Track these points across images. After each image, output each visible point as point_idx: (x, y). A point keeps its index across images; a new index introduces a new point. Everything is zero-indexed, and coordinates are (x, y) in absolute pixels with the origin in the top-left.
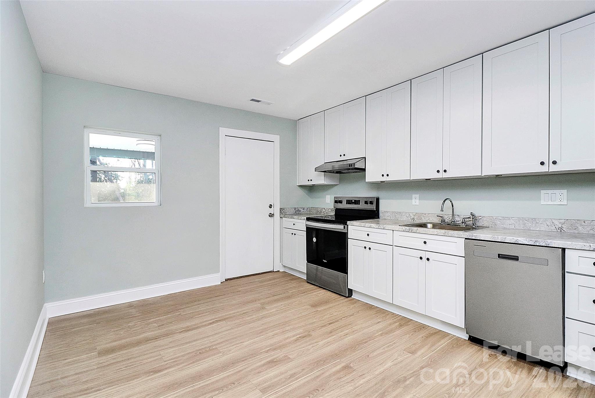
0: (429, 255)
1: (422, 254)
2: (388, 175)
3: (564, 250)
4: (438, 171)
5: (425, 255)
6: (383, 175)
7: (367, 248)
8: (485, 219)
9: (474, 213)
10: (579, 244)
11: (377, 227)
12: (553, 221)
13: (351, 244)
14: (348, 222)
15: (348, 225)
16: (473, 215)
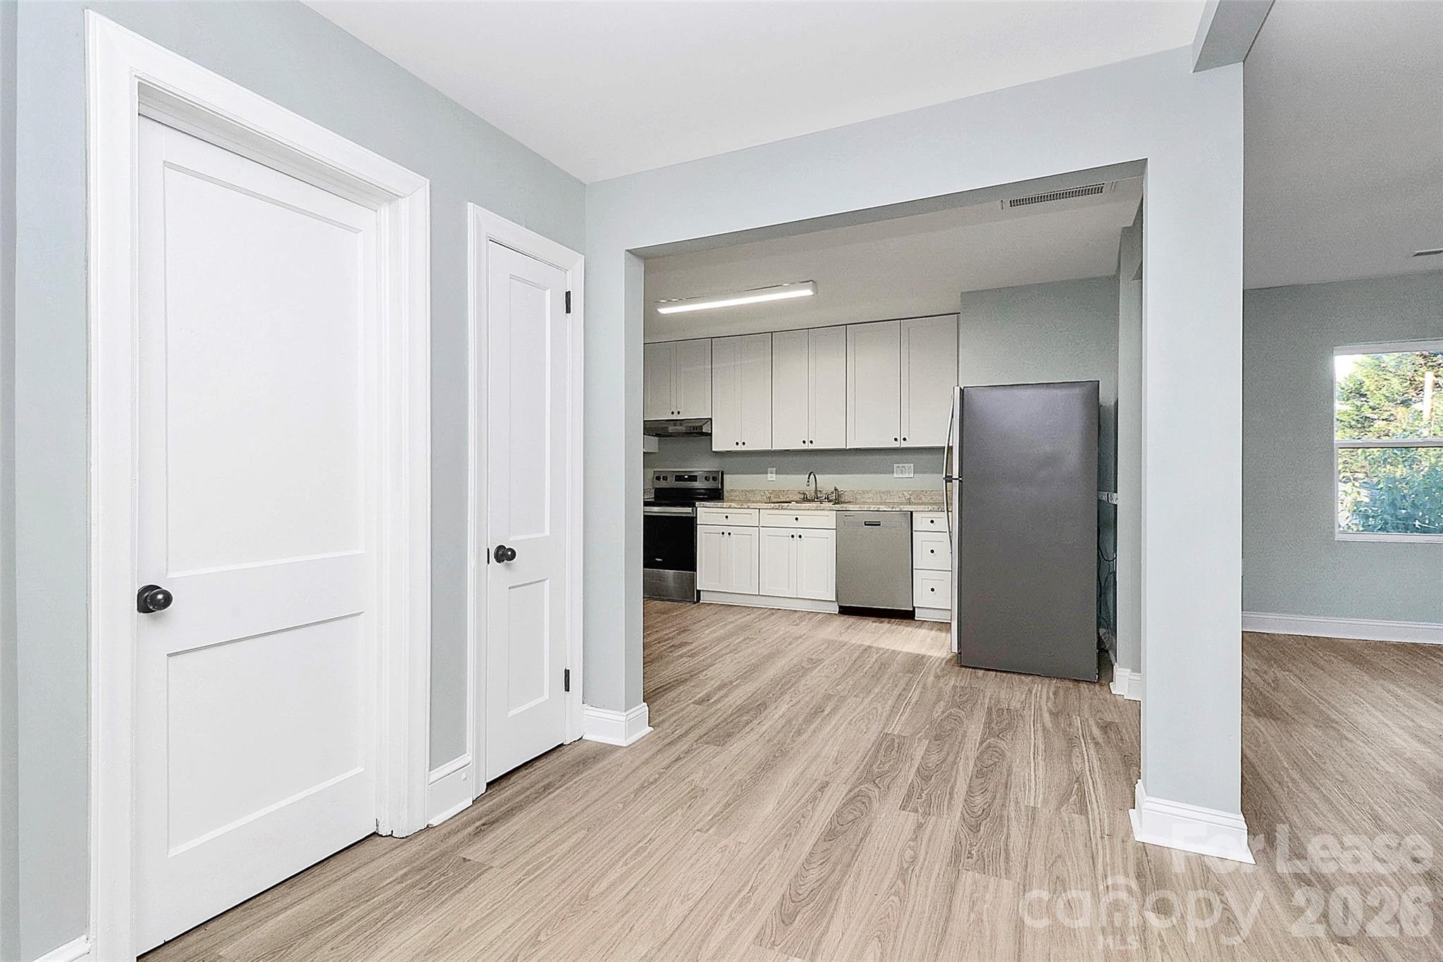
0: (800, 532)
1: (793, 532)
2: (744, 444)
3: (912, 512)
4: (804, 442)
5: (796, 533)
6: (737, 444)
7: (726, 534)
8: (847, 493)
9: (837, 487)
10: (921, 508)
11: (739, 506)
12: (904, 493)
13: (701, 532)
14: (697, 503)
15: (696, 508)
16: (836, 490)
